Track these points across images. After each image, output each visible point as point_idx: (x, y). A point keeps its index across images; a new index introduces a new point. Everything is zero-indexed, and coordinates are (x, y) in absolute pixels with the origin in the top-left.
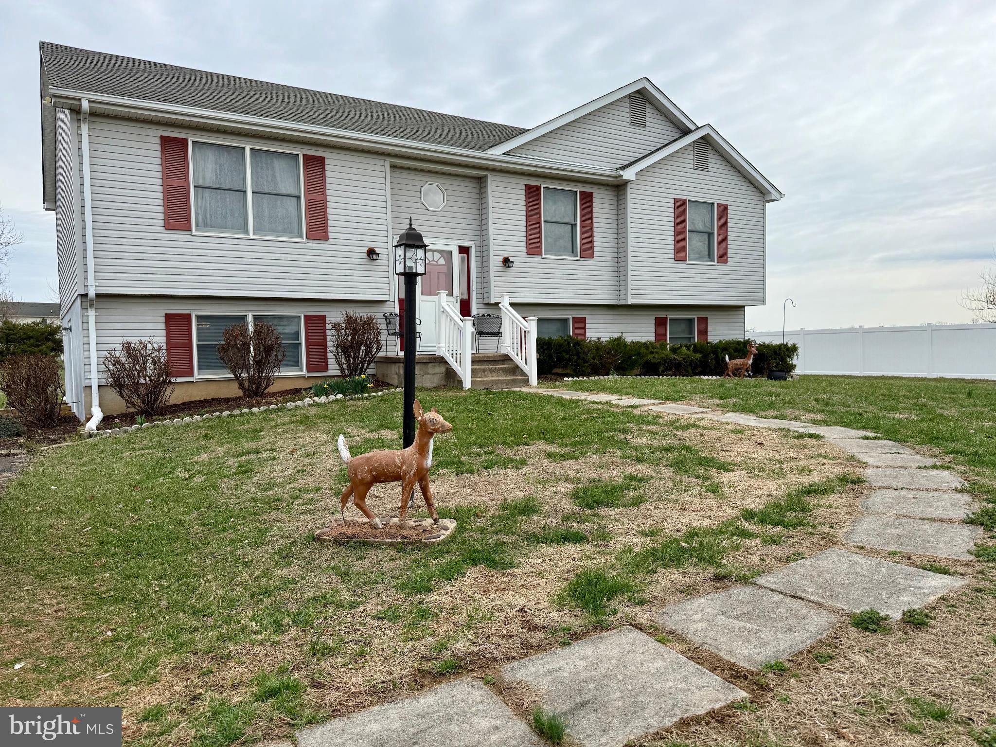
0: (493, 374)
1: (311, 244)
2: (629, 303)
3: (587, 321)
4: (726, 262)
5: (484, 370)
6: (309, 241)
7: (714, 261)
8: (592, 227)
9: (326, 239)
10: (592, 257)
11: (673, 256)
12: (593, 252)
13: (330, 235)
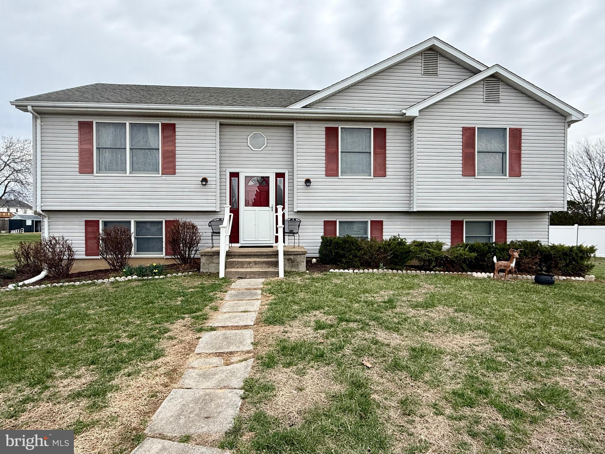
0: (257, 266)
1: (165, 177)
2: (415, 210)
3: (384, 223)
4: (519, 175)
5: (250, 263)
6: (163, 175)
7: (506, 176)
8: (385, 154)
9: (174, 173)
10: (385, 175)
11: (461, 173)
12: (385, 172)
13: (177, 171)
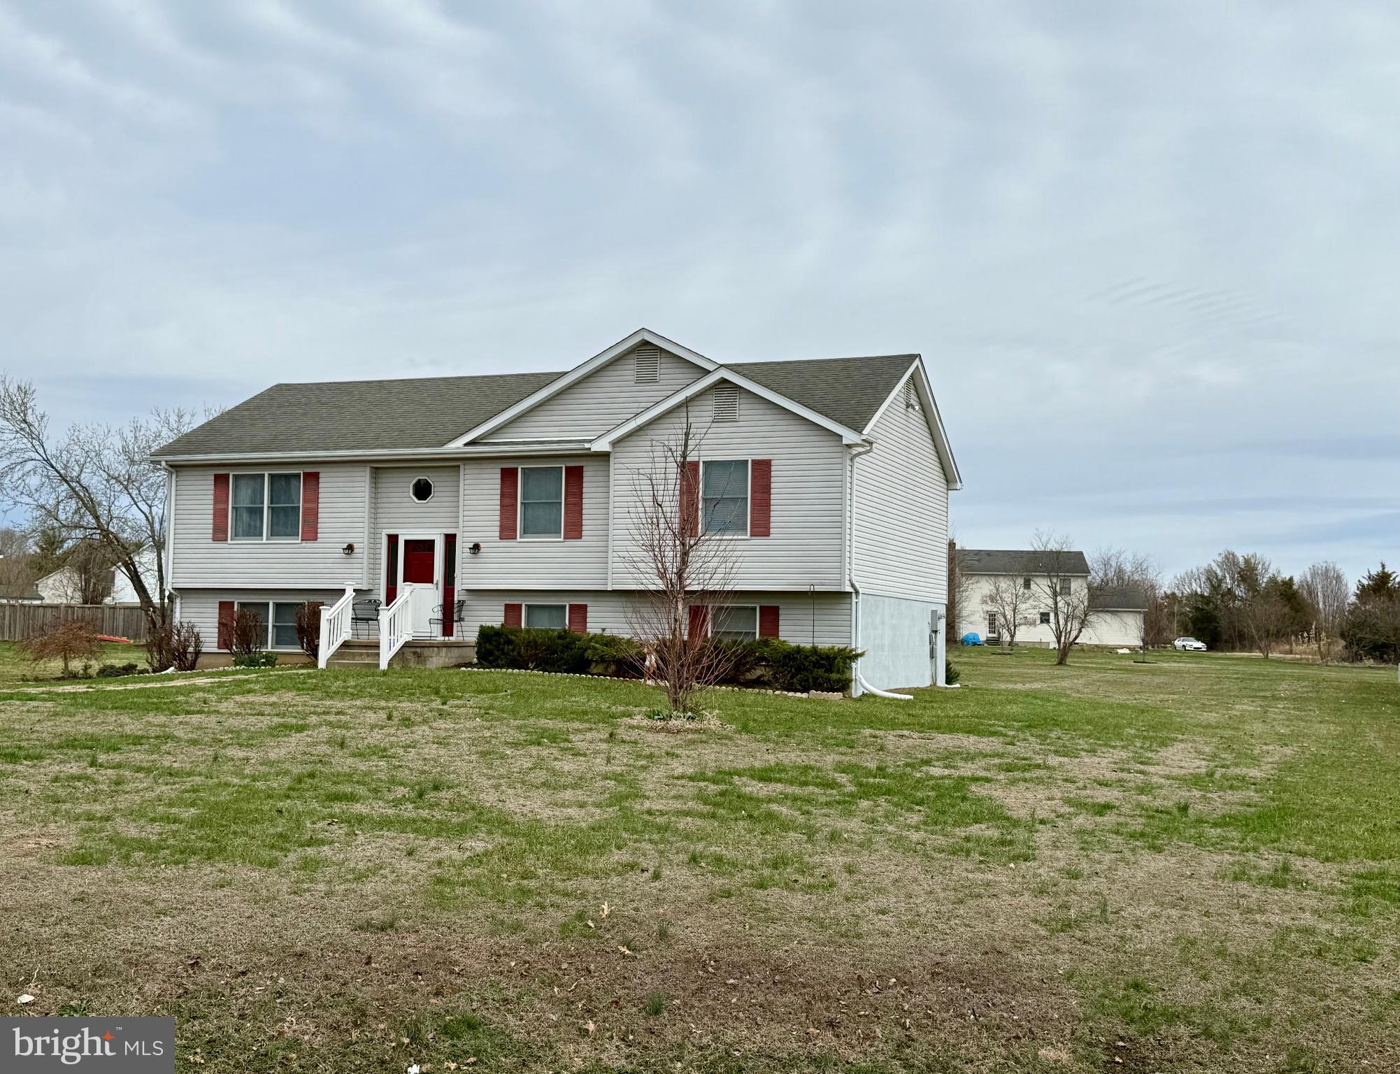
1: (307, 545)
2: (608, 588)
3: (589, 609)
4: (766, 533)
6: (303, 542)
7: (748, 535)
8: (581, 504)
9: (315, 539)
10: (580, 537)
12: (581, 531)
13: (319, 535)
